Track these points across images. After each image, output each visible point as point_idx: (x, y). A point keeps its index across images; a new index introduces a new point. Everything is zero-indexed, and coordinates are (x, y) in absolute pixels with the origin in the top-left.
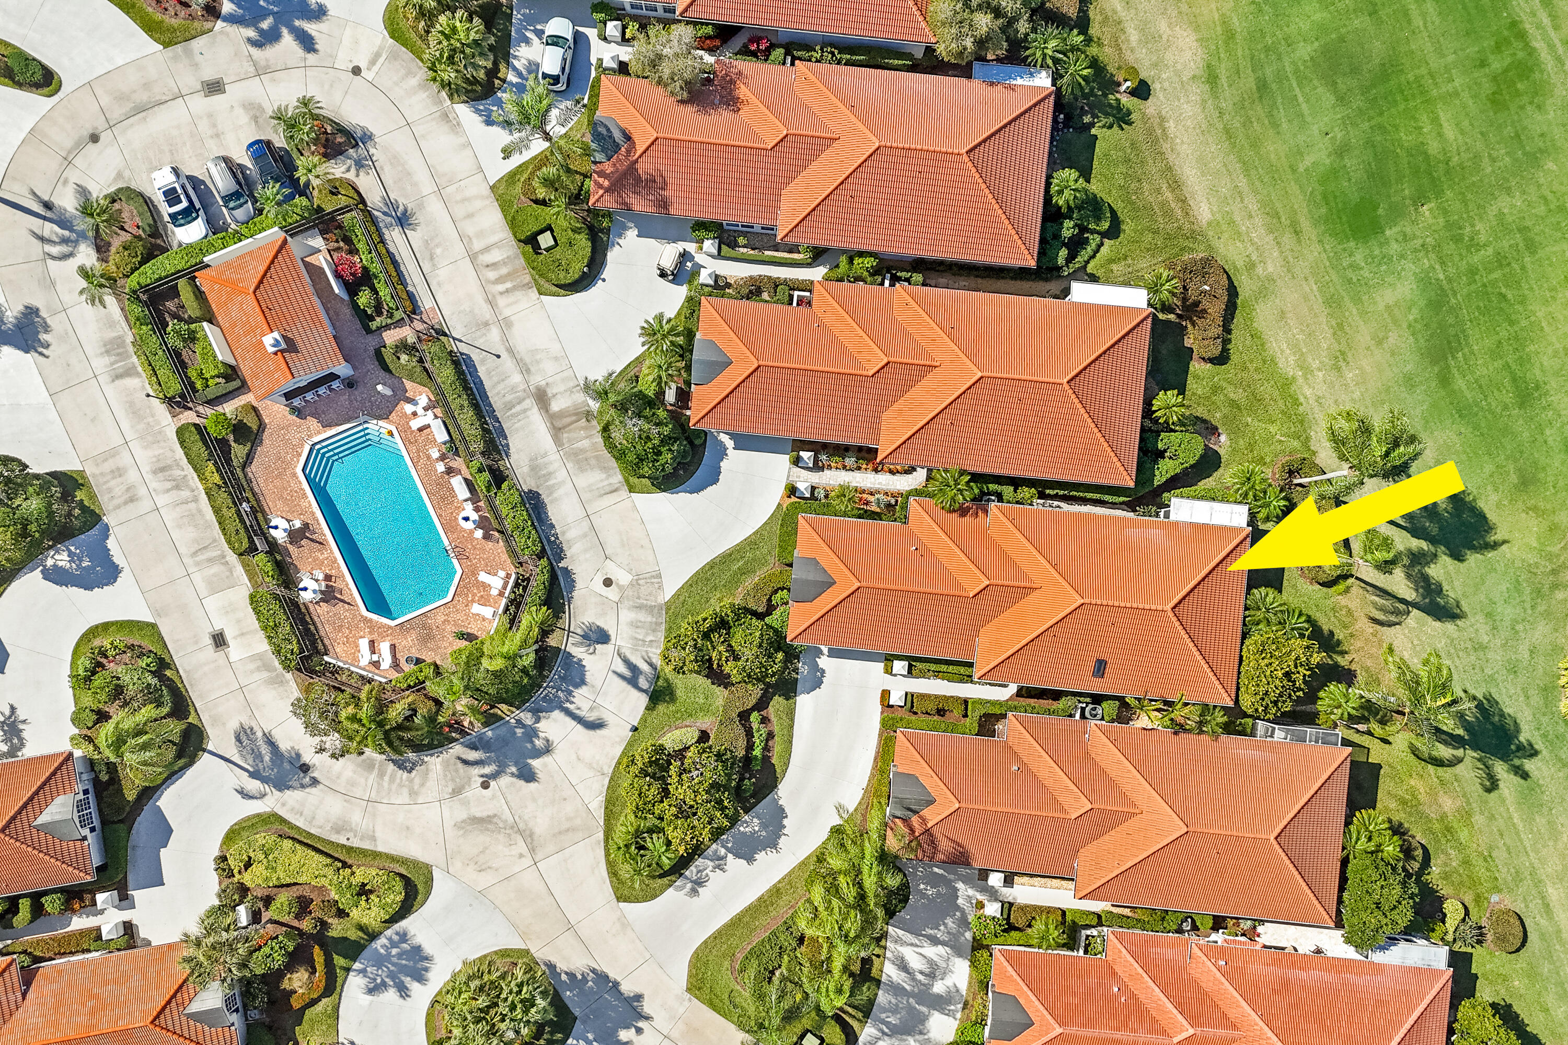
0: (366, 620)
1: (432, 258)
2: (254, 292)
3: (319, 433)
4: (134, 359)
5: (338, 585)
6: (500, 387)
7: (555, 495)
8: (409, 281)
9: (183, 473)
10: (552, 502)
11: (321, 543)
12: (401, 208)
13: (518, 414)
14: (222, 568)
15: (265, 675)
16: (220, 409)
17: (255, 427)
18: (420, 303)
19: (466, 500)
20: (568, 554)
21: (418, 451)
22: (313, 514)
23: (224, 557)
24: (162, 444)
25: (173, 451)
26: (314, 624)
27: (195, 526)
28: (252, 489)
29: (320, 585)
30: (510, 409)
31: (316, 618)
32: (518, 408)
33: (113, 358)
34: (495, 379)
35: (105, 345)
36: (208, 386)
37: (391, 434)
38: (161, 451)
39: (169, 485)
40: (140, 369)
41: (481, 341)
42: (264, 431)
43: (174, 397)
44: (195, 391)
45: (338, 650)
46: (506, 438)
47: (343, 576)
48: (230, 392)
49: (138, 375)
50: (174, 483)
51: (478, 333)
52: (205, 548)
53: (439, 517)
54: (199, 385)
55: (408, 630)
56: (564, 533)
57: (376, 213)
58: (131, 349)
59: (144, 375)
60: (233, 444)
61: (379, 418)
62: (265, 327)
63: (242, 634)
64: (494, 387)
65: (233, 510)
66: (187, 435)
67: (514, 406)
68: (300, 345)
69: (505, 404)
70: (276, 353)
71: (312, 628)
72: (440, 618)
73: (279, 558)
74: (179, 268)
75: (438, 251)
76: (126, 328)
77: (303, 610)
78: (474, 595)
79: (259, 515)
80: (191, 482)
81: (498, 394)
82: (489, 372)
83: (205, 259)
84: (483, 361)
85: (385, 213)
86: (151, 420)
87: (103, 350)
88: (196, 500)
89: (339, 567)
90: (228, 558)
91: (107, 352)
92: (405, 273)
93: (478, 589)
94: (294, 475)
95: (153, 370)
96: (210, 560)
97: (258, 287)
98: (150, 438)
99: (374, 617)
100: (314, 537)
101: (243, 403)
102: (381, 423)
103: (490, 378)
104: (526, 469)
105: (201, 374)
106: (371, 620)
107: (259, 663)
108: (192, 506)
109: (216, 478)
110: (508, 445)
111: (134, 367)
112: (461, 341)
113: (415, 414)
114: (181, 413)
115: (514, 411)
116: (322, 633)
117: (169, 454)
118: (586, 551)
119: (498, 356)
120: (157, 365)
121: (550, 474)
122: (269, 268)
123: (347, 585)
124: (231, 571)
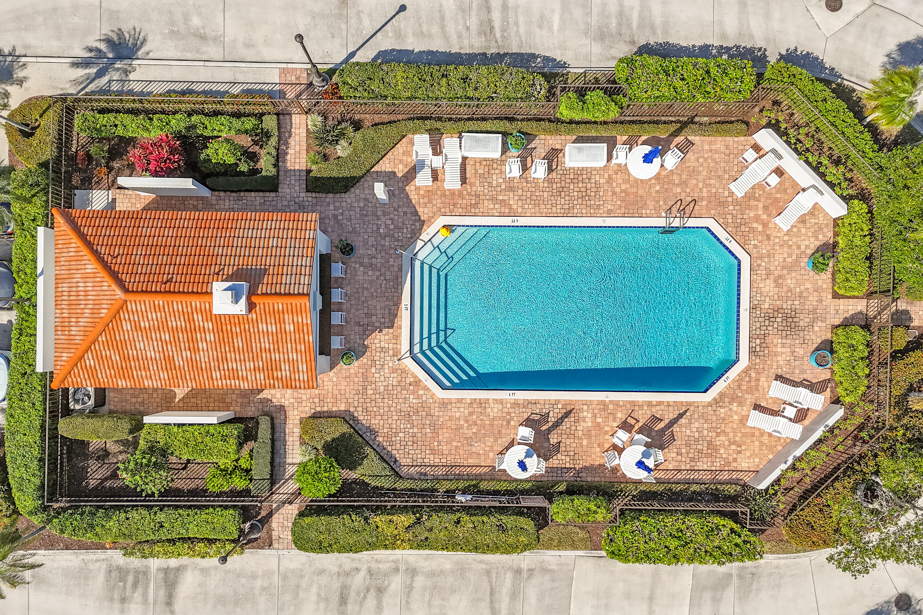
0: (717, 402)
1: (203, 38)
2: (126, 291)
3: (397, 337)
4: (154, 563)
5: (643, 416)
6: (451, 28)
7: (658, 21)
8: (223, 88)
9: (363, 573)
10: (666, 32)
11: (567, 414)
12: (103, 46)
13: (505, 19)
14: (535, 581)
15: (730, 594)
16: (291, 470)
17: (345, 429)
18: (266, 88)
19: (610, 158)
20: (760, 43)
21: (493, 199)
22: (516, 404)
23: (518, 571)
24: (304, 583)
25: (322, 572)
26: (689, 483)
27: (453, 591)
28: (437, 479)
29: (638, 443)
30: (492, 29)
31: (679, 476)
32: (496, 16)
33: (137, 596)
34: (435, 29)
35: (112, 599)
36: (248, 471)
37: (449, 228)
38: (314, 589)
39: (371, 602)
40: (173, 562)
41: (366, 22)
42: (354, 419)
43: (241, 531)
44: (246, 493)
45: (744, 465)
46: (534, 56)
47: (633, 403)
48: (273, 441)
49: (179, 570)
50: (373, 592)
51: (353, 21)
52: (492, 593)
53: (610, 214)
54: (239, 483)
55: (764, 345)
56: (724, 36)
57: (92, 87)
58: (135, 562)
59: (185, 560)
60: (353, 475)
61: (415, 235)
62: (196, 302)
63: (651, 599)
64: (446, 37)
65: (465, 518)
66: (313, 535)
67: (490, 21)
68: (253, 263)
69: (481, 33)
70: (251, 306)
71: (694, 488)
72: (768, 287)
73: (562, 487)
74: (38, 423)
75: (196, 21)
76: (100, 554)
77: (661, 488)
78: (757, 219)
79: (484, 485)
80: (384, 567)
81: (460, 36)
82: (421, 35)
83: (39, 369)
84: (399, 35)
85: (100, 74)
86: (259, 583)
87: (117, 605)
88: (413, 572)
89: (616, 404)
90: (524, 566)
91: (123, 600)
92: (207, 87)
93: (749, 208)
94: (445, 404)
95: (184, 540)
96: (514, 595)
97: (121, 284)
98: (287, 597)
99: (720, 386)
100: (552, 419)
101: (297, 431)
102: (425, 236)
103: (430, 36)
104: (596, 49)
105: (226, 473)
106: (722, 395)
107: (707, 596)
108: (420, 581)
109: (404, 520)
110: (547, 59)
111: (166, 571)
112: (353, 54)
113: (435, 175)
114: (270, 530)
115: (497, 24)
116: (707, 477)
117: (324, 580)
118: (768, 15)
119: (403, 8)
120: (179, 531)
121: (621, 14)
122: (96, 254)
123: (649, 404)
124: (545, 570)
